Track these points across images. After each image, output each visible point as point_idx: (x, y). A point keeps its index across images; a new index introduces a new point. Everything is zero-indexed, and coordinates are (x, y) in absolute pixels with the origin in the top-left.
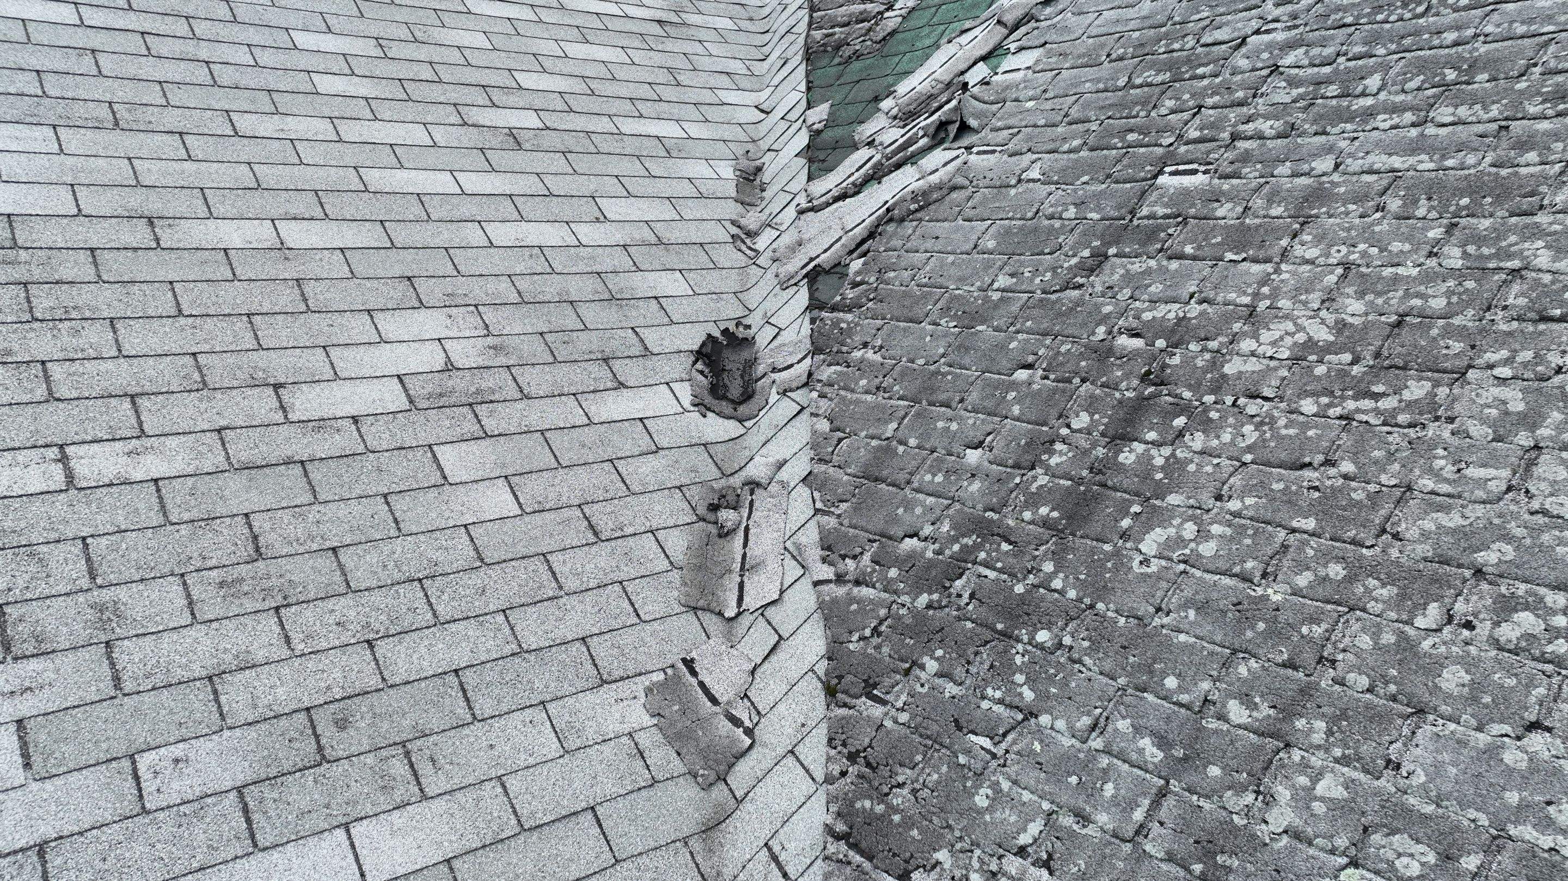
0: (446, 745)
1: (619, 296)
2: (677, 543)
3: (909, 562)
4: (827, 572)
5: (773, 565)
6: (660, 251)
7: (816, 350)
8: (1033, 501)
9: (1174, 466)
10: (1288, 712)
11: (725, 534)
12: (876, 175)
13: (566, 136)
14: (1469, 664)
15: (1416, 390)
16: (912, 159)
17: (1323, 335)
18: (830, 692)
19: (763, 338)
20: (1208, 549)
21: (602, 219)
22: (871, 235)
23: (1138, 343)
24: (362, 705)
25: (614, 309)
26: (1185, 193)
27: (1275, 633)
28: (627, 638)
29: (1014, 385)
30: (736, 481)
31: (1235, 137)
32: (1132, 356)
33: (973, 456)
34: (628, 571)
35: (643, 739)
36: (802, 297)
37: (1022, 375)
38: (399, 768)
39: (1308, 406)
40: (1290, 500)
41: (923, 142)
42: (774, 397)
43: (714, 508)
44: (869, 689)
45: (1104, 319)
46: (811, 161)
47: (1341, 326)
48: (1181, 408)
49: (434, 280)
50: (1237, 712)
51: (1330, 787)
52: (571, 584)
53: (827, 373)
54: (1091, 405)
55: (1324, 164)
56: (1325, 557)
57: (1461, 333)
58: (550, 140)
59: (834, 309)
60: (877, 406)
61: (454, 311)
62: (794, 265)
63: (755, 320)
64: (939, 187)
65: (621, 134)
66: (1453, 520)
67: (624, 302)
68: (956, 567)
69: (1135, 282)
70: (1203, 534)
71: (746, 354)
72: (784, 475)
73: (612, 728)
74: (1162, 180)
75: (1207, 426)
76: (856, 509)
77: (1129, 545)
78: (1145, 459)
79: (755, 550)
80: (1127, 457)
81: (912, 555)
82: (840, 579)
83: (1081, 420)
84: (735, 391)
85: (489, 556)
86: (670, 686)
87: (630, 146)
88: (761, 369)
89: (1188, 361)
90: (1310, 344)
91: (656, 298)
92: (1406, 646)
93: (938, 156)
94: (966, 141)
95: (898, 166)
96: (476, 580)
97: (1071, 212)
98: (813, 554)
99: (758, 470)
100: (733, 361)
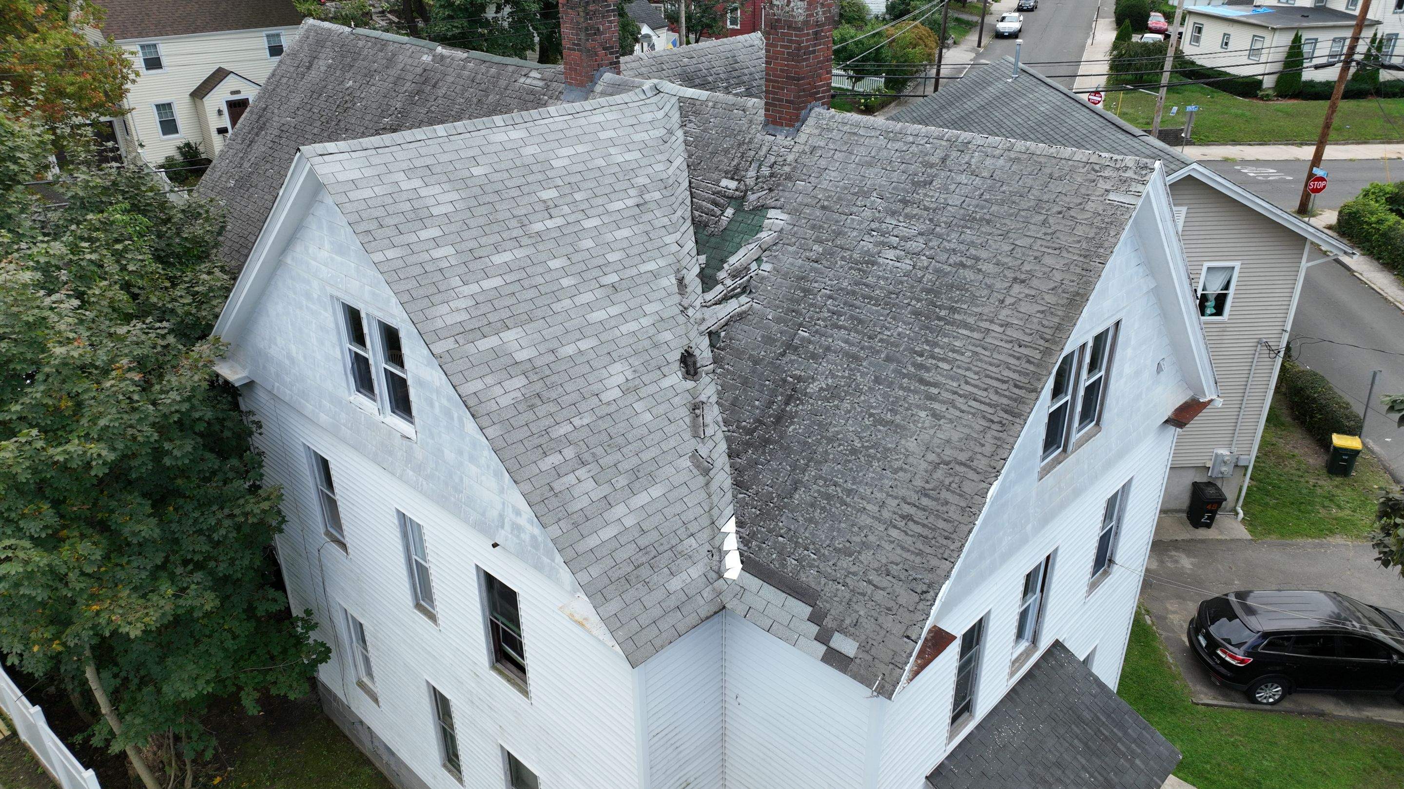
1: (657, 344)
2: (688, 420)
3: (744, 428)
4: (726, 429)
5: (711, 425)
6: (663, 323)
7: (715, 363)
8: (770, 417)
9: (796, 412)
11: (697, 416)
12: (726, 299)
13: (627, 281)
15: (836, 402)
16: (737, 296)
17: (824, 386)
18: (729, 457)
19: (697, 353)
20: (800, 431)
21: (645, 315)
22: (726, 324)
23: (791, 380)
25: (657, 349)
26: (804, 337)
27: (809, 448)
28: (682, 446)
29: (765, 385)
30: (697, 400)
31: (815, 324)
32: (790, 383)
33: (757, 403)
34: (679, 430)
35: (691, 468)
36: (706, 341)
37: (767, 383)
38: (650, 478)
39: (820, 403)
40: (814, 422)
41: (739, 290)
42: (704, 375)
43: (694, 410)
44: (738, 456)
45: (785, 372)
46: (703, 282)
47: (827, 385)
48: (799, 399)
49: (614, 352)
50: (802, 462)
52: (669, 435)
53: (719, 371)
54: (782, 394)
55: (830, 340)
56: (818, 434)
57: (843, 391)
58: (624, 285)
59: (718, 349)
60: (733, 385)
61: (622, 361)
62: (703, 327)
63: (693, 345)
64: (745, 312)
65: (640, 273)
67: (658, 346)
68: (755, 430)
69: (792, 362)
70: (800, 428)
71: (693, 359)
72: (710, 400)
73: (684, 466)
74: (800, 332)
75: (803, 404)
76: (731, 413)
77: (787, 429)
78: (791, 409)
79: (705, 421)
80: (788, 409)
81: (745, 426)
82: (729, 431)
83: (780, 398)
84: (692, 372)
85: (652, 430)
86: (693, 456)
87: (645, 279)
88: (698, 365)
89: (801, 386)
90: (822, 388)
91: (666, 342)
93: (744, 299)
94: (752, 296)
95: (732, 297)
97: (779, 335)
98: (722, 424)
99: (703, 398)
100: (690, 361)
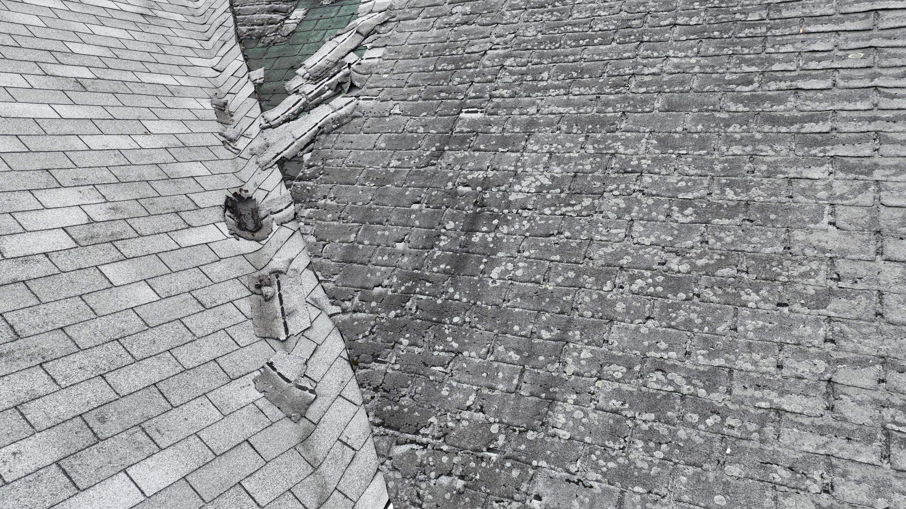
0: (163, 422)
1: (172, 177)
2: (246, 306)
3: (380, 298)
4: (336, 309)
5: (302, 310)
6: (185, 150)
7: (296, 201)
8: (436, 262)
9: (496, 240)
10: (565, 330)
11: (268, 299)
12: (306, 109)
13: (111, 83)
14: (624, 301)
15: (587, 202)
16: (326, 101)
17: (547, 182)
18: (354, 363)
19: (259, 196)
20: (519, 273)
21: (148, 133)
22: (312, 141)
23: (468, 189)
24: (110, 408)
25: (172, 184)
26: (473, 122)
27: (553, 302)
28: (236, 356)
29: (413, 212)
30: (265, 272)
31: (491, 97)
32: (467, 195)
33: (400, 246)
34: (226, 323)
35: (260, 404)
36: (277, 174)
37: (415, 207)
38: (141, 437)
39: (547, 211)
40: (548, 249)
41: (329, 93)
42: (275, 227)
43: (259, 287)
44: (375, 358)
45: (450, 179)
46: (260, 100)
47: (553, 178)
48: (496, 216)
49: (63, 171)
50: (545, 334)
51: (586, 354)
52: (199, 333)
53: (306, 212)
54: (453, 218)
55: (533, 110)
56: (566, 270)
57: (598, 179)
58: (102, 85)
59: (300, 179)
60: (340, 227)
61: (81, 188)
62: (268, 156)
63: (250, 187)
65: (142, 82)
66: (609, 250)
67: (176, 180)
68: (407, 296)
69: (462, 162)
70: (516, 267)
71: (251, 206)
72: (294, 265)
73: (243, 401)
74: (462, 115)
75: (508, 223)
76: (344, 277)
77: (485, 276)
78: (484, 239)
79: (287, 305)
80: (476, 239)
81: (380, 295)
82: (344, 311)
83: (451, 225)
84: (251, 225)
85: (151, 323)
86: (265, 376)
87: (150, 90)
88: (262, 213)
89: (493, 196)
90: (542, 186)
91: (192, 177)
92: (602, 298)
93: (339, 101)
96: (148, 336)
97: (421, 130)
98: (325, 302)
99: (278, 263)
100: (245, 209)
